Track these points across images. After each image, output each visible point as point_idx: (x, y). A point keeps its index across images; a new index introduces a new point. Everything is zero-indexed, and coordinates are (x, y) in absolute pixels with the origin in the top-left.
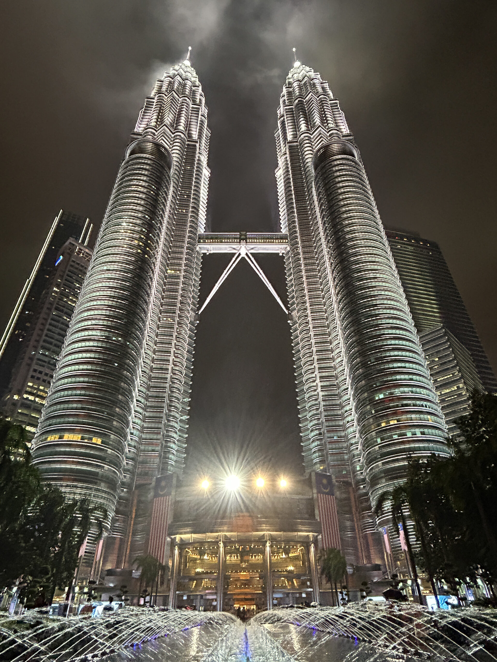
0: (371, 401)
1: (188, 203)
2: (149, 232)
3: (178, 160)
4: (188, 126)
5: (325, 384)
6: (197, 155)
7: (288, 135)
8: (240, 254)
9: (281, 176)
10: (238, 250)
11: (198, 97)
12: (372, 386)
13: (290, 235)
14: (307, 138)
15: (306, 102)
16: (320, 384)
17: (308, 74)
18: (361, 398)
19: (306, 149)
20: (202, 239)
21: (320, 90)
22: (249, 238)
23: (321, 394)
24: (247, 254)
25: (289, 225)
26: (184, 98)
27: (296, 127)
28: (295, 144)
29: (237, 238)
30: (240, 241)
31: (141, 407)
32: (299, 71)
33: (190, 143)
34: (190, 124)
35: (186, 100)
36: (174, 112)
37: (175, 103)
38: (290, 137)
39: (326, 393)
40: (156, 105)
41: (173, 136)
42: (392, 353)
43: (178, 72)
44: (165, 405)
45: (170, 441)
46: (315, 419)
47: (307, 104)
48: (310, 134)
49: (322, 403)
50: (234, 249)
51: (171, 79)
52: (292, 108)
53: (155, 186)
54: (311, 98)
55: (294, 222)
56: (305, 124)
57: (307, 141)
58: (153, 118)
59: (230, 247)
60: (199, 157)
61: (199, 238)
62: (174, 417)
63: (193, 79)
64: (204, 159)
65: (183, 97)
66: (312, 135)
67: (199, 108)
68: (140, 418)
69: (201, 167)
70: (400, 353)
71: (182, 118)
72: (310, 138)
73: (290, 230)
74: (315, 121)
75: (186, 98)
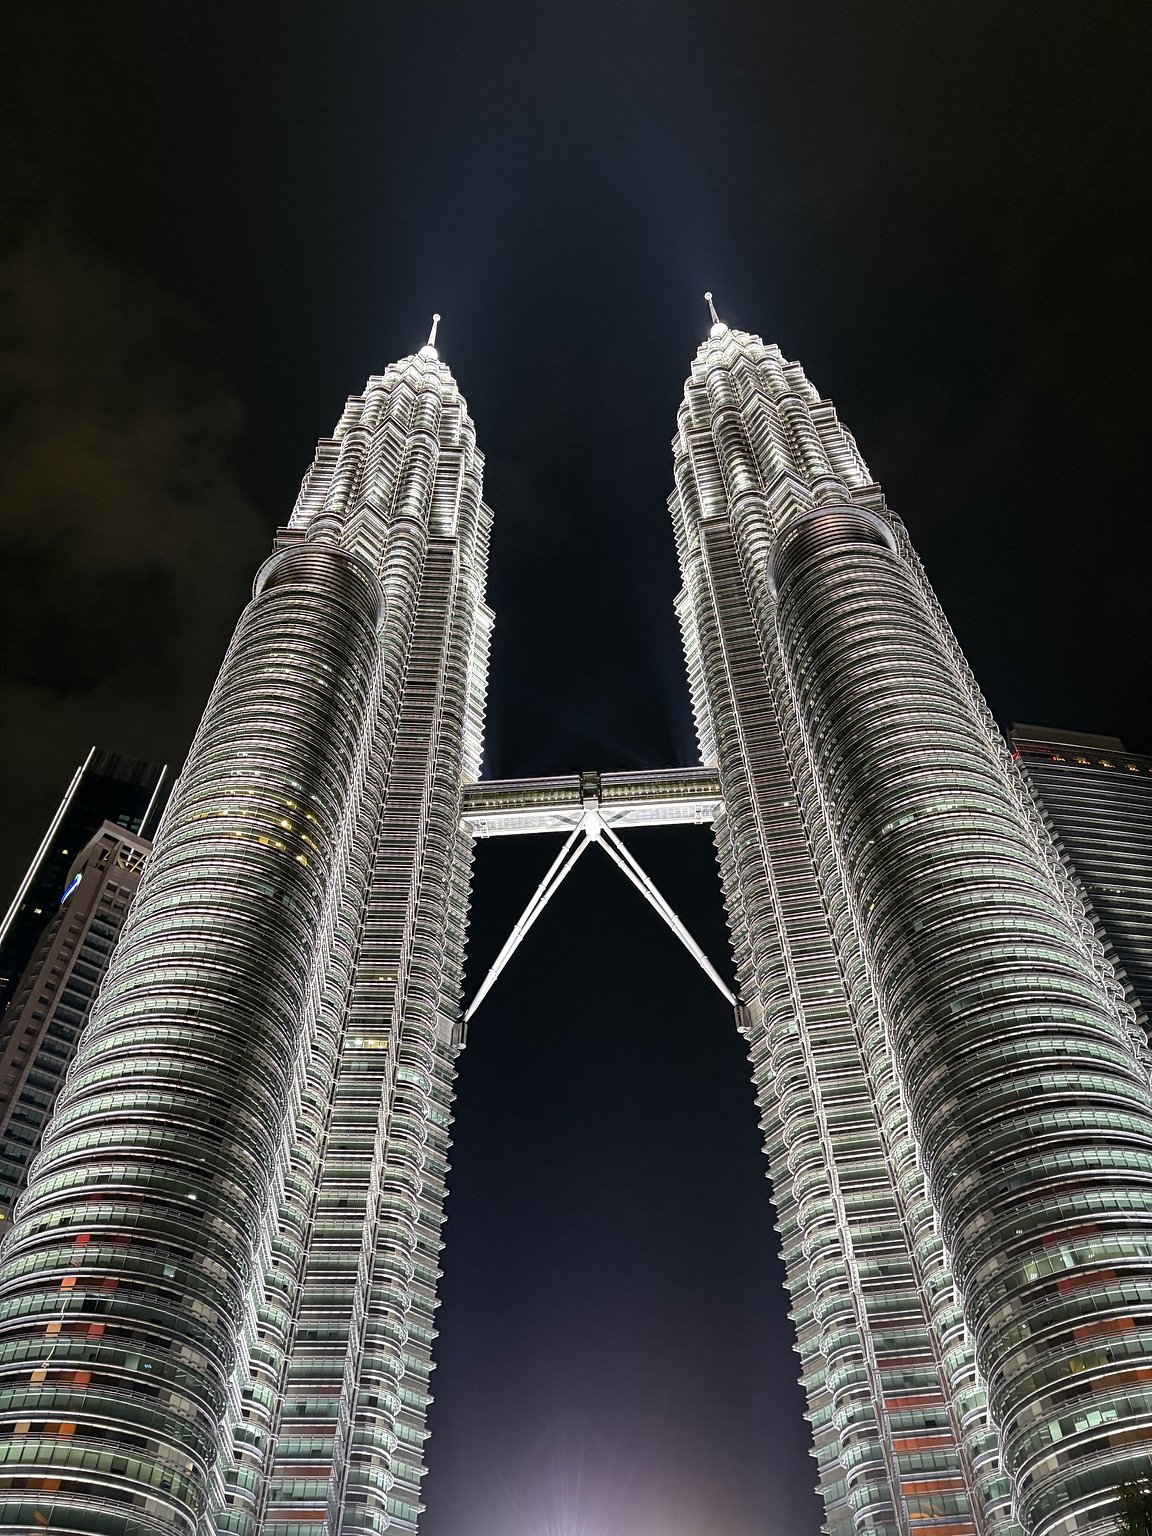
0: (1014, 1286)
1: (431, 705)
2: (310, 788)
3: (402, 593)
4: (430, 504)
5: (865, 1231)
6: (456, 576)
7: (702, 505)
8: (583, 835)
9: (690, 613)
10: (578, 824)
11: (457, 431)
12: (1011, 1232)
13: (725, 770)
14: (753, 508)
15: (745, 418)
16: (851, 1233)
17: (747, 351)
18: (979, 1276)
19: (754, 536)
20: (473, 799)
21: (783, 386)
22: (608, 787)
23: (858, 1266)
24: (603, 834)
25: (720, 742)
26: (417, 436)
27: (723, 482)
28: (723, 526)
29: (573, 790)
30: (582, 798)
31: (275, 1340)
32: (723, 344)
33: (434, 547)
34: (434, 500)
35: (423, 441)
36: (392, 474)
37: (396, 451)
38: (707, 511)
39: (873, 1265)
40: (345, 458)
41: (388, 532)
42: (1062, 1117)
43: (405, 374)
44: (352, 1328)
45: (368, 1459)
46: (846, 1359)
47: (747, 422)
48: (762, 497)
49: (863, 1302)
50: (566, 820)
51: (385, 394)
52: (710, 437)
53: (330, 665)
54: (759, 407)
55: (733, 733)
56: (746, 474)
57: (756, 517)
58: (334, 491)
59: (557, 817)
60: (461, 581)
61: (466, 797)
62: (383, 1368)
63: (444, 389)
64: (476, 586)
65: (416, 433)
66: (765, 498)
67: (458, 459)
68: (269, 1380)
69: (468, 608)
70: (1087, 1116)
71: (415, 485)
72: (764, 507)
73: (722, 756)
74: (773, 462)
75: (424, 436)
